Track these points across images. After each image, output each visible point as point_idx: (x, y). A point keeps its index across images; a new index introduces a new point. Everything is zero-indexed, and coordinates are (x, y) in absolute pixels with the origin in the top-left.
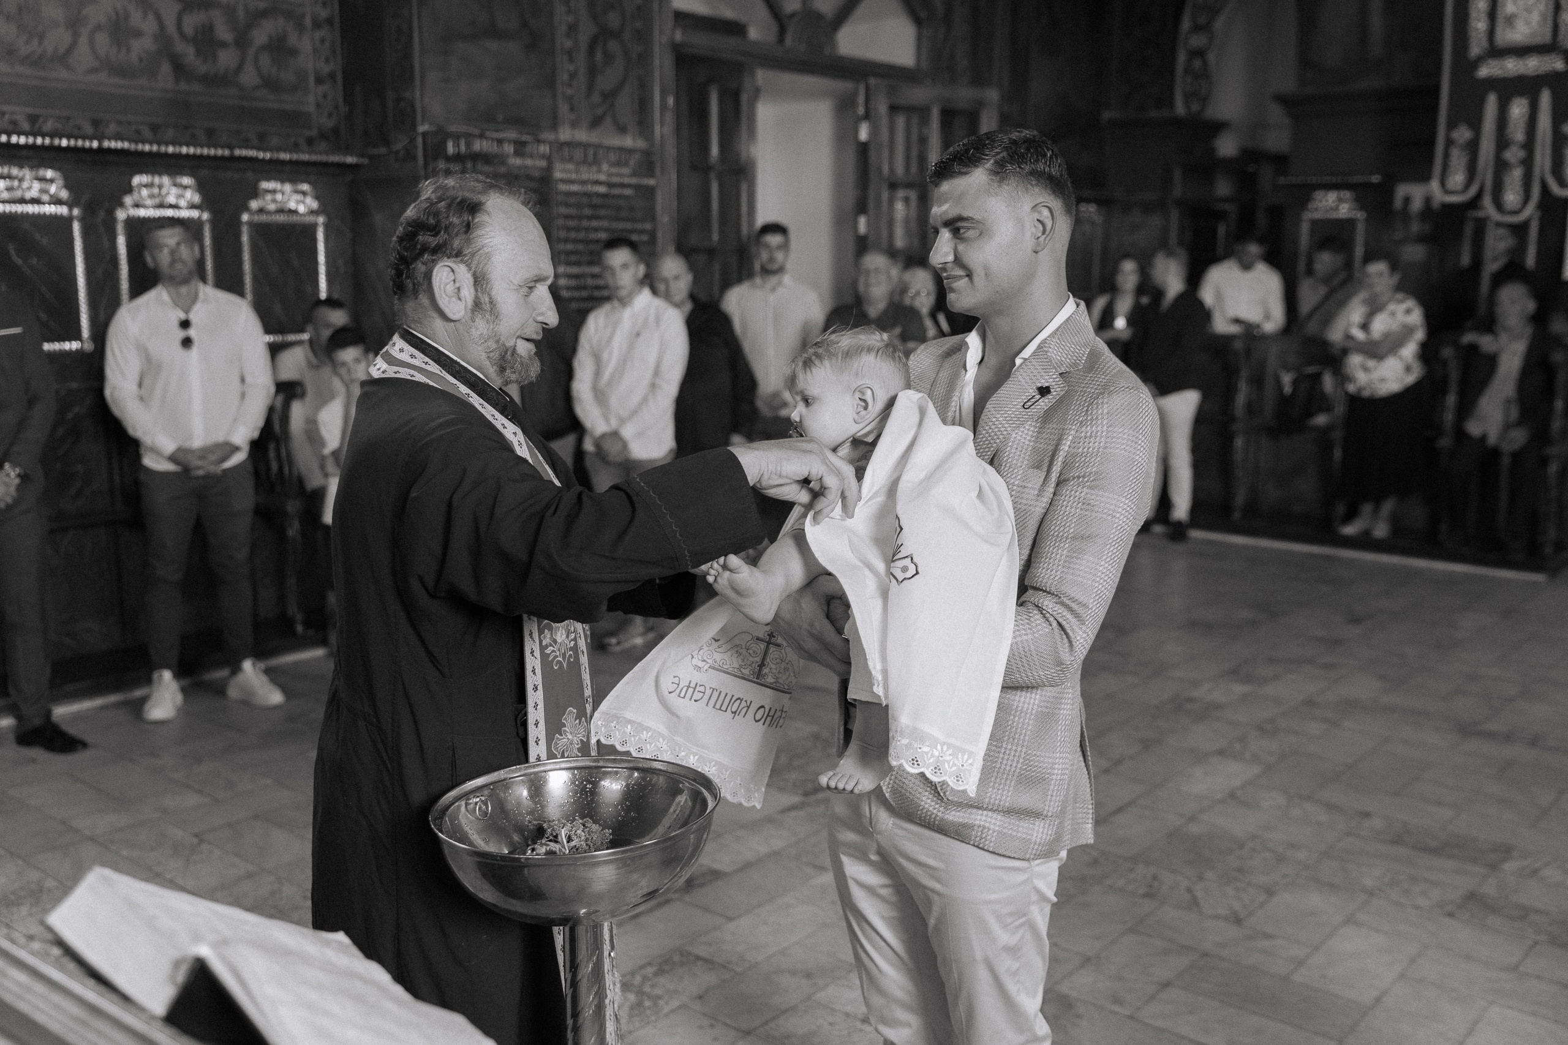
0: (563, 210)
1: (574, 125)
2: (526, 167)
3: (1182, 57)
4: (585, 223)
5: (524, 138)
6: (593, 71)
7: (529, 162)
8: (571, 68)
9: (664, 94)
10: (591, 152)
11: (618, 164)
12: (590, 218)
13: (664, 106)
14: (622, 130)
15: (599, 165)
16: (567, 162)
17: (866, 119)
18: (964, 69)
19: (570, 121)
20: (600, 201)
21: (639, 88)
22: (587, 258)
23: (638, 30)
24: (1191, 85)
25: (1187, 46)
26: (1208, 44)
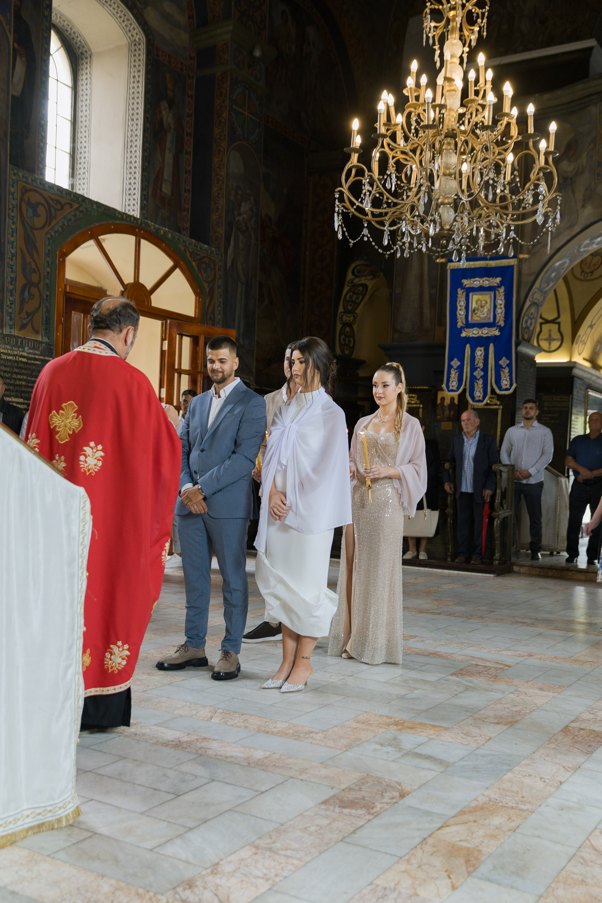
0: (3, 368)
1: (11, 327)
3: (339, 326)
4: (14, 376)
6: (23, 301)
8: (11, 299)
9: (59, 317)
10: (20, 340)
11: (34, 348)
12: (17, 374)
13: (59, 322)
14: (37, 332)
15: (24, 348)
16: (6, 344)
17: (165, 340)
18: (219, 319)
19: (10, 325)
20: (22, 365)
21: (46, 312)
22: (14, 394)
23: (47, 284)
24: (344, 340)
25: (342, 320)
26: (353, 321)
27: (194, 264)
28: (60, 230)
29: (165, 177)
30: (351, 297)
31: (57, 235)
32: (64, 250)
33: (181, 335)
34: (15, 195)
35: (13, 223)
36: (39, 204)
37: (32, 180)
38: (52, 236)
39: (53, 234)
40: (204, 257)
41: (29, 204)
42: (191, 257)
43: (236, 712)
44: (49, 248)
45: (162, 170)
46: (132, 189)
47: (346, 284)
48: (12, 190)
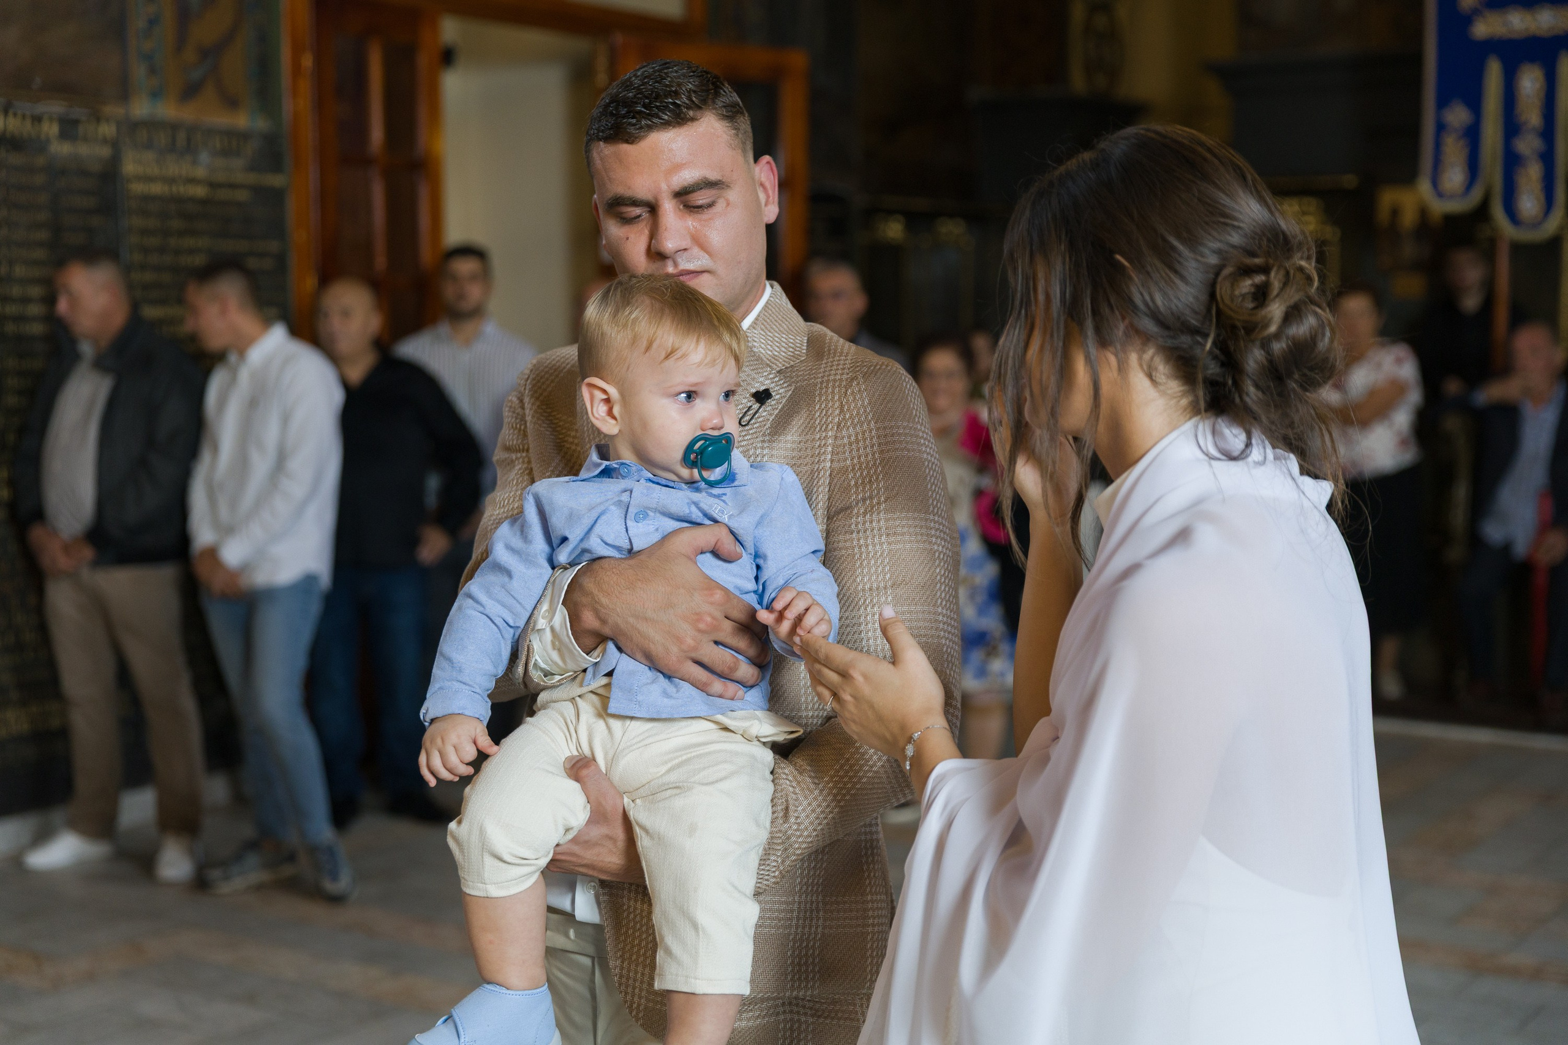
0: (135, 222)
1: (156, 95)
2: (79, 157)
4: (174, 241)
5: (78, 112)
6: (185, 16)
7: (83, 149)
8: (151, 10)
9: (297, 51)
10: (181, 137)
12: (181, 234)
13: (296, 69)
14: (232, 103)
15: (195, 156)
16: (144, 148)
19: (149, 89)
21: (255, 44)
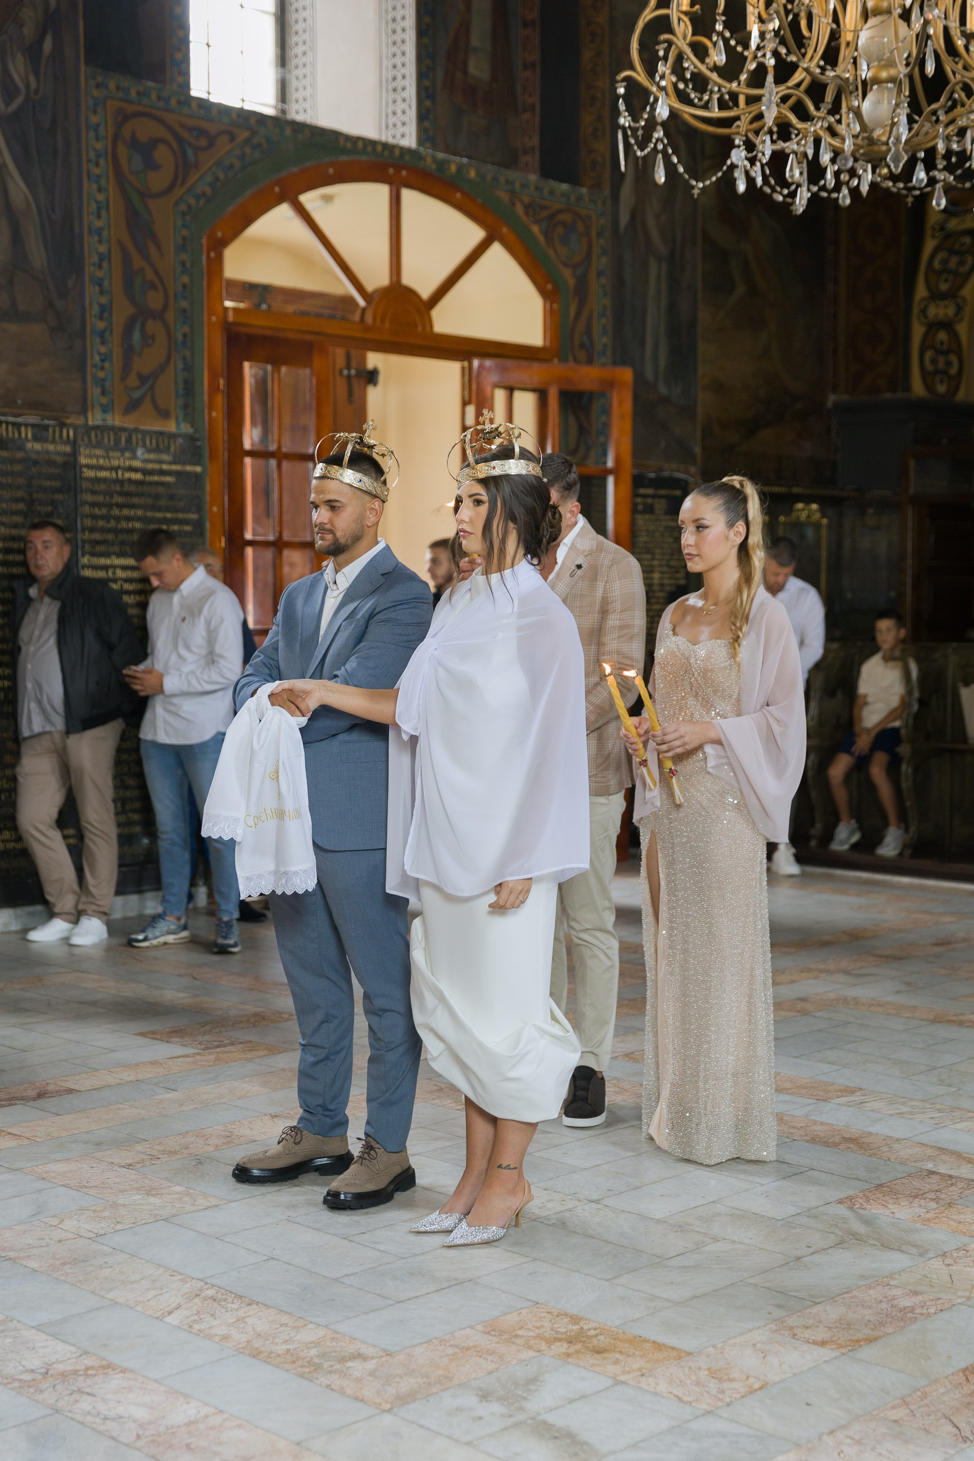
0: (89, 498)
1: (106, 409)
2: (48, 452)
3: (918, 331)
4: (116, 512)
5: (47, 422)
6: (129, 352)
7: (51, 447)
8: (103, 350)
9: (213, 376)
10: (123, 437)
11: (157, 450)
12: (121, 506)
13: (214, 389)
14: (165, 414)
15: (134, 452)
16: (94, 447)
17: (470, 402)
18: (605, 346)
19: (102, 405)
20: (132, 488)
21: (184, 370)
22: (116, 549)
23: (184, 311)
24: (934, 361)
25: (926, 317)
26: (957, 315)
27: (535, 229)
28: (208, 191)
29: (475, 41)
30: (945, 262)
31: (202, 202)
32: (219, 234)
33: (511, 390)
34: (101, 129)
35: (100, 190)
36: (155, 142)
37: (139, 94)
38: (189, 207)
39: (192, 201)
40: (560, 211)
41: (134, 144)
42: (527, 214)
43: (240, 1297)
44: (185, 232)
45: (465, 28)
46: (399, 77)
47: (929, 233)
48: (94, 119)
